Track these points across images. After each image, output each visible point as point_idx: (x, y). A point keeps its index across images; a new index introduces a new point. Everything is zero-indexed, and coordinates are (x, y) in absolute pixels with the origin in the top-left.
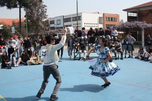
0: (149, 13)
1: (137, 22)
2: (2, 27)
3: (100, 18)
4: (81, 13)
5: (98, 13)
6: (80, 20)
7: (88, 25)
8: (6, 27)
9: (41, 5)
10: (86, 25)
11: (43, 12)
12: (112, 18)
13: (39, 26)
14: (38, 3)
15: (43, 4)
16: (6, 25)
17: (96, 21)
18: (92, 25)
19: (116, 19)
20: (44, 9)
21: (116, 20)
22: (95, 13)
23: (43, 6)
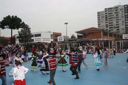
0: (89, 34)
4: (41, 32)
6: (40, 36)
10: (44, 39)
12: (58, 35)
17: (50, 37)
22: (48, 32)
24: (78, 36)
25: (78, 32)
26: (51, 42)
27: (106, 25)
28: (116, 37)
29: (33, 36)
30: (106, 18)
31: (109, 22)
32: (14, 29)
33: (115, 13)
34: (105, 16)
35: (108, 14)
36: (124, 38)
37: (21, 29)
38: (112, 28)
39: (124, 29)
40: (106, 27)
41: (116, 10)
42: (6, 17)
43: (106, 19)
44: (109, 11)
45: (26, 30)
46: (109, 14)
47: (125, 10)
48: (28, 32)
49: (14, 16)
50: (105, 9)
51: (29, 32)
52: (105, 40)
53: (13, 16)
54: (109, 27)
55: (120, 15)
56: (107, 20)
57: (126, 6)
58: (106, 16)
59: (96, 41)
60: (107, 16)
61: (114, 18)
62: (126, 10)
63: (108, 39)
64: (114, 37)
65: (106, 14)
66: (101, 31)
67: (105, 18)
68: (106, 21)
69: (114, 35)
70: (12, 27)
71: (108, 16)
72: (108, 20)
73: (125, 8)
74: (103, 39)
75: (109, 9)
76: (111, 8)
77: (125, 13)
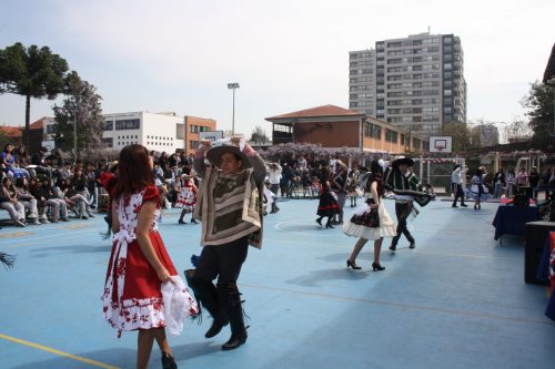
0: (314, 129)
1: (309, 145)
3: (178, 125)
4: (141, 113)
5: (174, 114)
6: (138, 128)
10: (150, 140)
12: (202, 128)
17: (173, 132)
22: (168, 114)
24: (276, 134)
25: (275, 120)
26: (178, 151)
27: (378, 100)
28: (409, 144)
29: (109, 127)
30: (378, 75)
31: (390, 90)
32: (38, 95)
33: (409, 61)
34: (374, 67)
35: (385, 62)
36: (432, 149)
37: (66, 97)
38: (397, 111)
39: (436, 120)
40: (378, 108)
41: (415, 51)
42: (8, 48)
43: (380, 78)
44: (389, 52)
45: (84, 101)
46: (389, 62)
47: (444, 53)
48: (90, 109)
49: (39, 47)
50: (378, 43)
51: (95, 109)
52: (371, 153)
53: (34, 47)
54: (386, 107)
55: (427, 68)
56: (383, 84)
57: (450, 39)
58: (378, 67)
59: (337, 153)
60: (383, 67)
61: (406, 77)
62: (448, 54)
63: (382, 151)
64: (402, 143)
65: (379, 63)
66: (358, 122)
67: (374, 75)
68: (380, 87)
69: (402, 135)
70: (29, 90)
71: (386, 70)
72: (386, 82)
73: (444, 45)
74: (365, 149)
75: (390, 44)
76: (397, 43)
77: (444, 62)
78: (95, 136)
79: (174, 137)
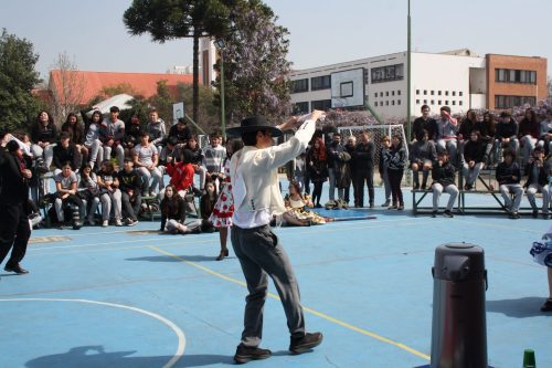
2: (129, 103)
3: (473, 71)
5: (468, 53)
6: (401, 78)
7: (436, 98)
8: (144, 104)
9: (270, 29)
11: (276, 50)
12: (518, 73)
13: (263, 101)
14: (260, 20)
15: (277, 24)
16: (142, 97)
18: (450, 98)
19: (533, 75)
20: (280, 40)
21: (533, 80)
22: (457, 53)
23: (278, 31)
78: (267, 92)
79: (466, 89)
